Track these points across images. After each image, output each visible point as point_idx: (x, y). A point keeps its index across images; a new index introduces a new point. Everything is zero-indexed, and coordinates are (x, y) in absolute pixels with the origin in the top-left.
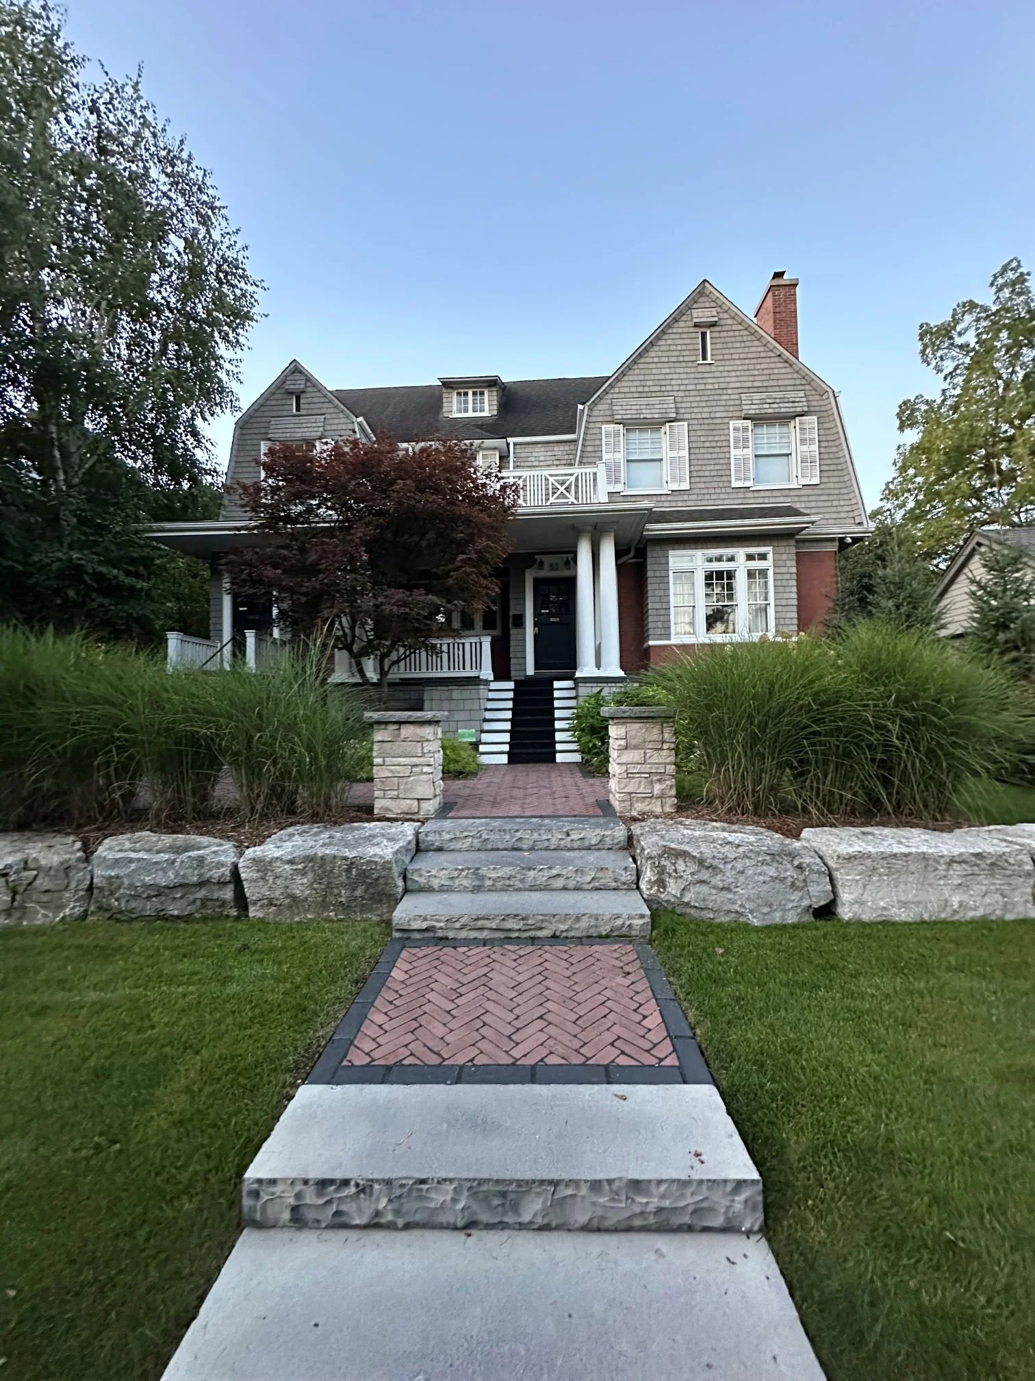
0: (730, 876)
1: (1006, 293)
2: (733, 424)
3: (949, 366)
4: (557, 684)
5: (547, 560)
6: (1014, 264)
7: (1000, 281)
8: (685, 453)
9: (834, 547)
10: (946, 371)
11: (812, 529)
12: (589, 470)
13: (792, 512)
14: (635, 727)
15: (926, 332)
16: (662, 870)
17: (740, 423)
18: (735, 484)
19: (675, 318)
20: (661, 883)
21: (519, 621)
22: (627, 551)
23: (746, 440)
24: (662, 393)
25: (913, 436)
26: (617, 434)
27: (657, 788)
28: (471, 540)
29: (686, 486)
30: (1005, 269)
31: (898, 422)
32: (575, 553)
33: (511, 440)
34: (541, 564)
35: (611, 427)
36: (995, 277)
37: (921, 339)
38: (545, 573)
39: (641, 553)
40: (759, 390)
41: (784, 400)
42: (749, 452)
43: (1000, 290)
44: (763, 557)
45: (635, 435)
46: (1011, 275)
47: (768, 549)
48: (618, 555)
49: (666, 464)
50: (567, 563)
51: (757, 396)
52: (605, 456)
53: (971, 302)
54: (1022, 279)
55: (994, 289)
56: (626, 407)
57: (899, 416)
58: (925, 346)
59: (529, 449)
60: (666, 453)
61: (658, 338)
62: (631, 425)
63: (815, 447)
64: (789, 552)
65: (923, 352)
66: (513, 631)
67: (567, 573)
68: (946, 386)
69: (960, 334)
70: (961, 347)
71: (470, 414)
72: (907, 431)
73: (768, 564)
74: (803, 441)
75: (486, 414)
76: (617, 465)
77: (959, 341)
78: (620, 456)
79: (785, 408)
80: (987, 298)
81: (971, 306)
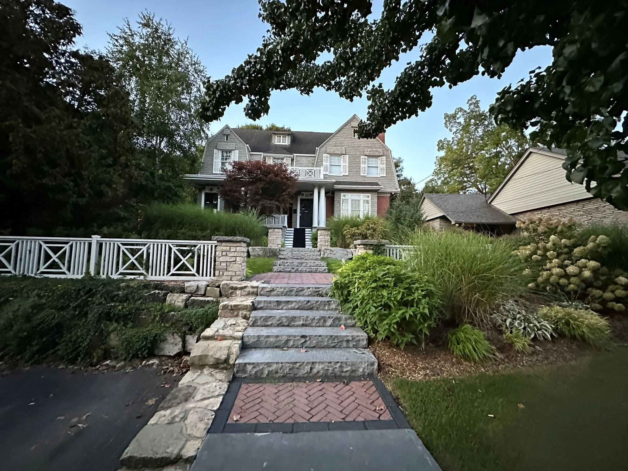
0: (335, 252)
1: (472, 106)
2: (362, 157)
3: (454, 129)
4: (306, 230)
5: (305, 193)
6: (475, 97)
7: (470, 102)
8: (347, 164)
9: (389, 195)
10: (453, 131)
11: (382, 190)
12: (318, 169)
13: (377, 184)
14: (323, 231)
15: (446, 116)
16: (324, 252)
17: (364, 157)
18: (361, 175)
19: (346, 125)
20: (324, 254)
21: (295, 211)
22: (329, 192)
23: (365, 162)
24: (341, 146)
25: (442, 153)
26: (327, 157)
27: (327, 244)
28: (287, 189)
29: (347, 174)
30: (472, 98)
31: (437, 147)
32: (313, 192)
33: (295, 155)
34: (303, 194)
35: (326, 155)
36: (469, 101)
37: (445, 118)
38: (304, 197)
39: (333, 193)
40: (369, 147)
41: (377, 151)
42: (366, 166)
43: (470, 105)
44: (368, 197)
45: (333, 158)
46: (474, 101)
47: (370, 195)
48: (326, 193)
49: (342, 167)
50: (311, 195)
51: (369, 149)
52: (324, 163)
53: (461, 108)
54: (477, 102)
55: (468, 105)
56: (331, 149)
57: (438, 145)
58: (446, 121)
59: (300, 158)
60: (342, 164)
61: (341, 130)
62: (332, 154)
63: (385, 166)
64: (375, 196)
65: (445, 123)
66: (293, 215)
67: (310, 198)
68: (453, 136)
69: (458, 119)
70: (458, 123)
71: (281, 143)
72: (441, 151)
73: (370, 199)
74: (381, 164)
75: (287, 144)
76: (327, 167)
77: (458, 121)
78: (328, 164)
79: (377, 154)
80: (466, 108)
81: (461, 110)
